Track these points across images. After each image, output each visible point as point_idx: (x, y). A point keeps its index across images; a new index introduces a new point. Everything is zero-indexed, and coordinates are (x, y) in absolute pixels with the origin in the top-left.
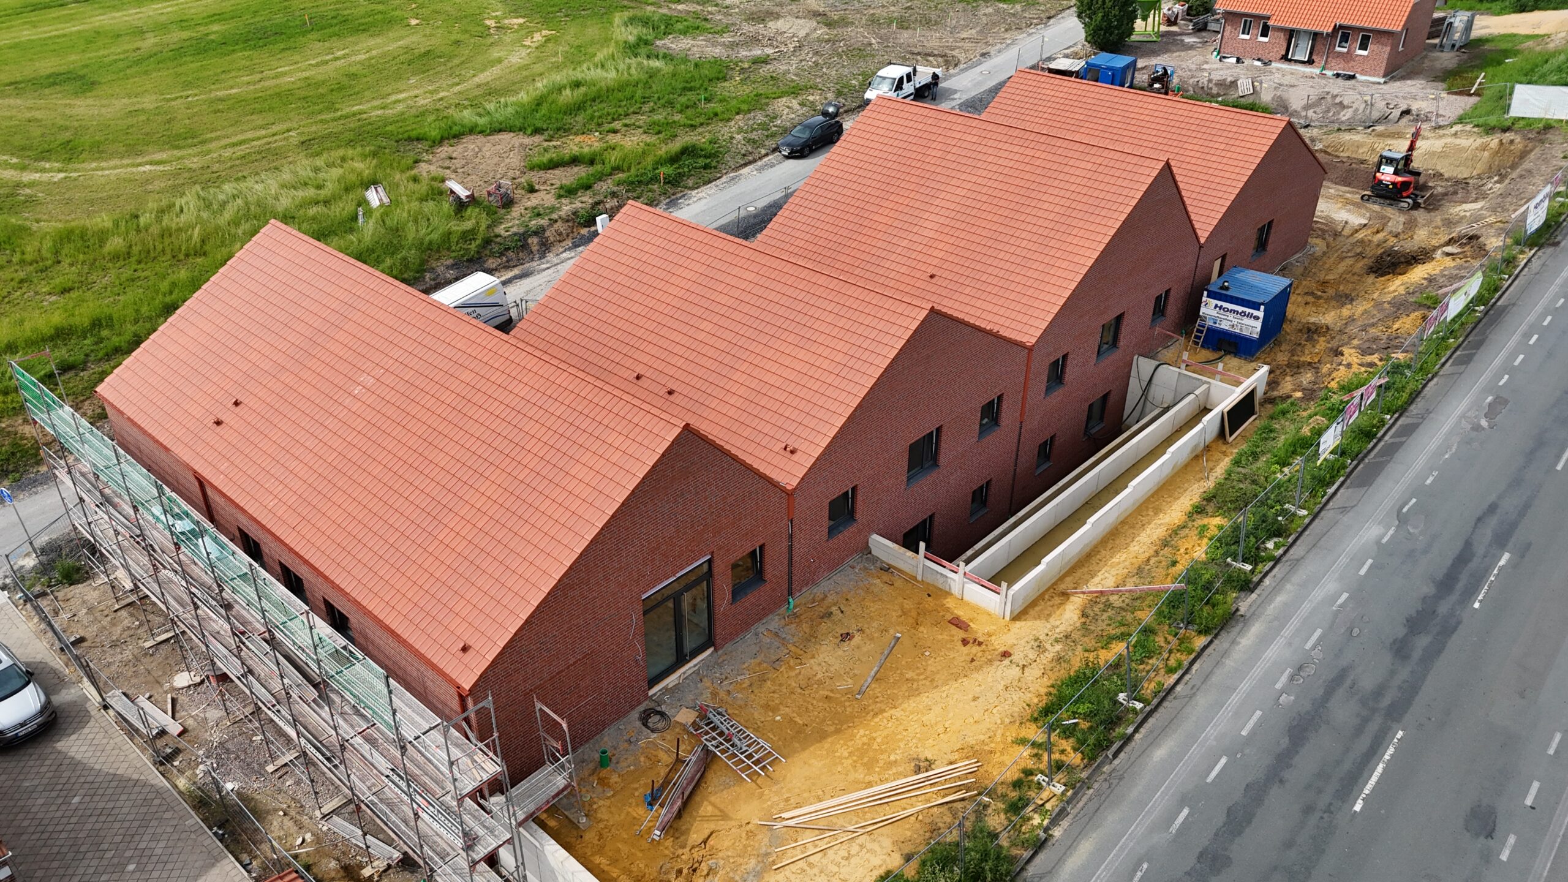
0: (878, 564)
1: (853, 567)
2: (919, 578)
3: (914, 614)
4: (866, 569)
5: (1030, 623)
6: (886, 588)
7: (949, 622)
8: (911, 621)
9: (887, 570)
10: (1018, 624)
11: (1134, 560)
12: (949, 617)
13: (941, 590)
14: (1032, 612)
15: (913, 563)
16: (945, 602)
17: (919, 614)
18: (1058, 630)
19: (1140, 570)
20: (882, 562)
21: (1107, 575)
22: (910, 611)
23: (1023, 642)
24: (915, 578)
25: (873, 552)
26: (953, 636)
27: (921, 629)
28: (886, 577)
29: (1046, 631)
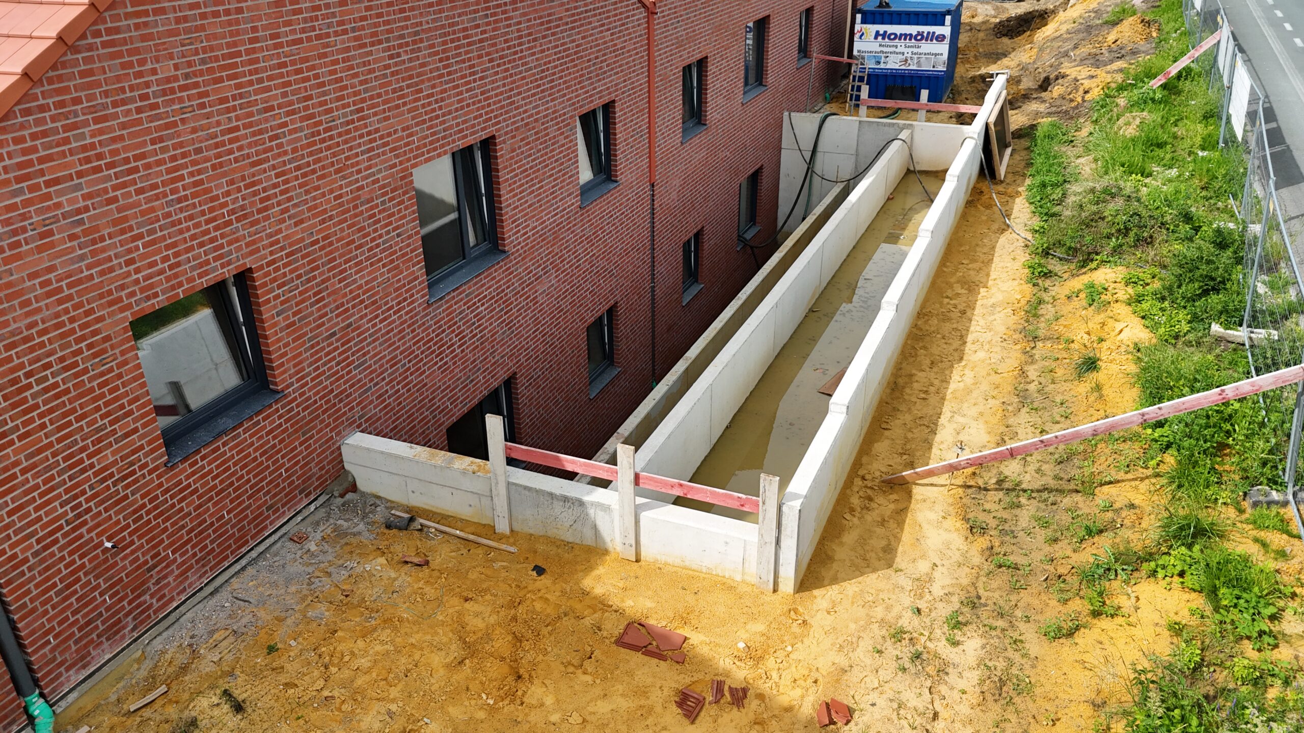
0: (380, 515)
1: (299, 539)
2: (502, 527)
3: (501, 643)
4: (340, 533)
5: (851, 587)
6: (405, 578)
7: (620, 642)
8: (495, 670)
9: (406, 525)
10: (823, 597)
11: (996, 379)
12: (613, 627)
13: (570, 546)
14: (842, 552)
15: (478, 485)
16: (588, 582)
17: (518, 639)
18: (937, 590)
19: (1023, 397)
20: (391, 505)
21: (959, 419)
22: (488, 636)
23: (862, 654)
24: (489, 530)
25: (361, 485)
26: (643, 692)
27: (535, 692)
28: (404, 545)
29: (907, 601)
